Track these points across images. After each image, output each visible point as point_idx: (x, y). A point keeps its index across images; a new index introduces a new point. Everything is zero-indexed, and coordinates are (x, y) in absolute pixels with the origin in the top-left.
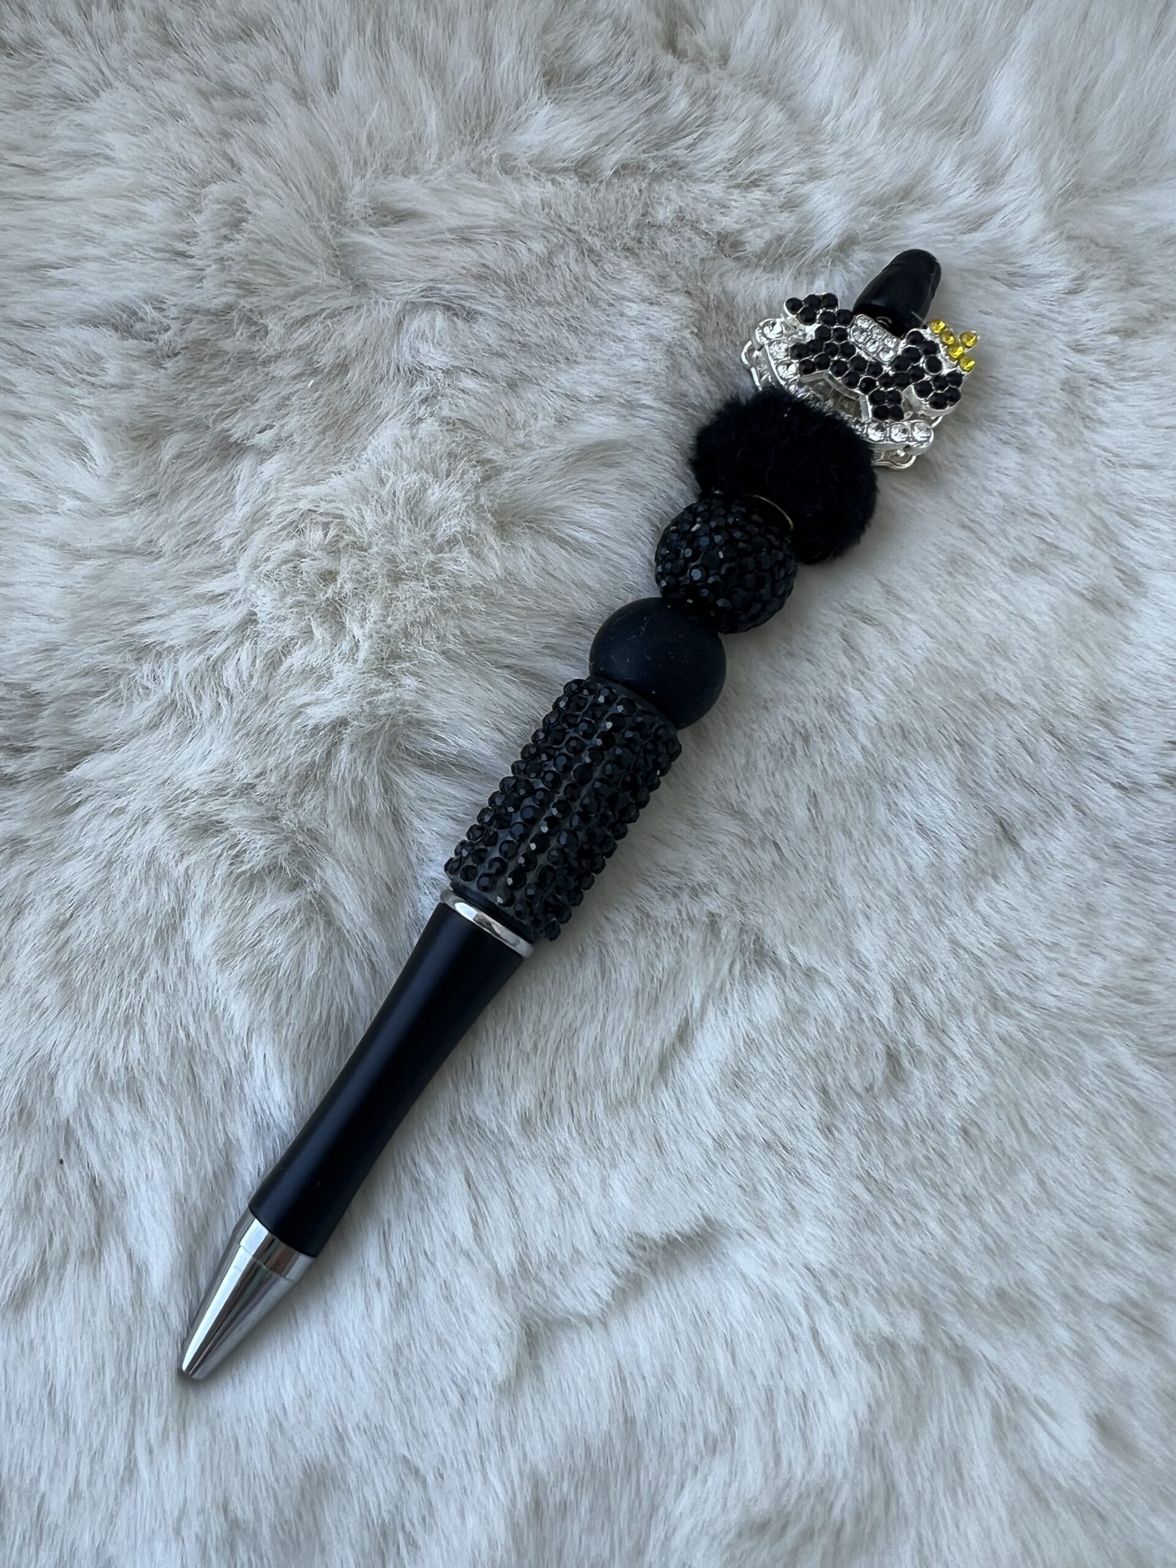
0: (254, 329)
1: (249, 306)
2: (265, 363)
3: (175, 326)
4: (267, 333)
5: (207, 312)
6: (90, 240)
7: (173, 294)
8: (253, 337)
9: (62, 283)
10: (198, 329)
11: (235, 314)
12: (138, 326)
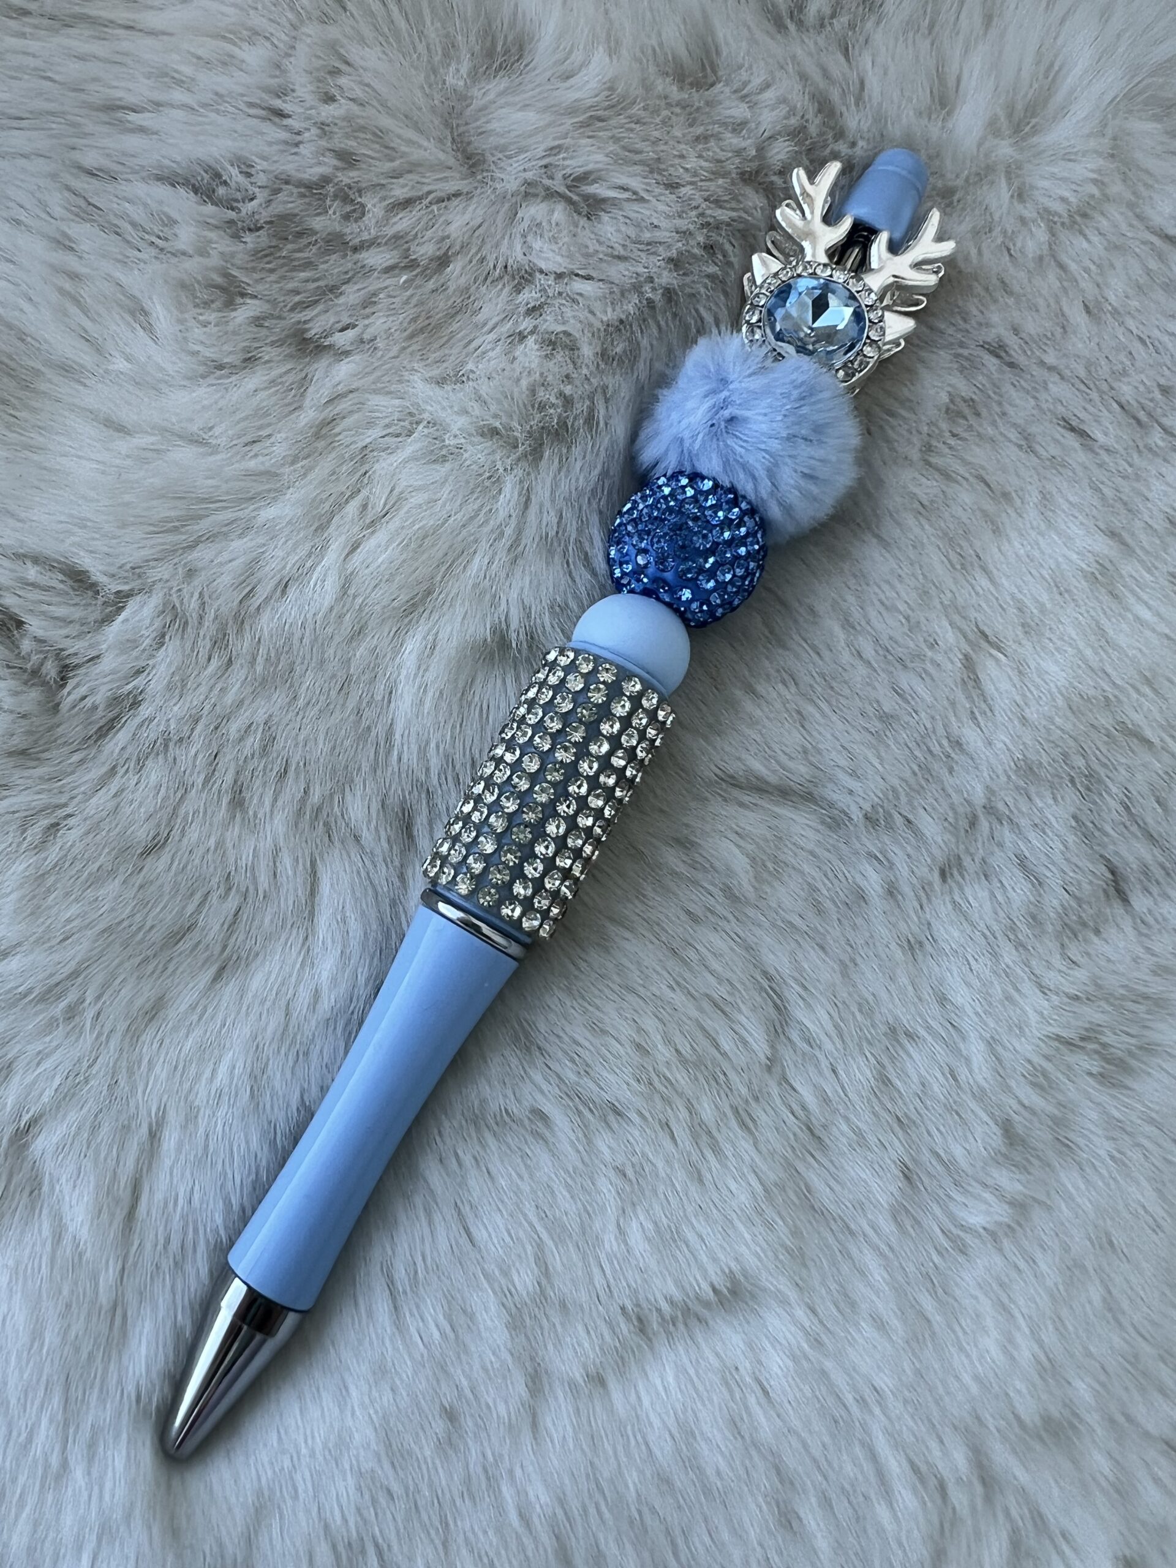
0: (349, 208)
1: (346, 181)
2: (355, 249)
3: (261, 196)
4: (363, 214)
5: (300, 184)
6: (180, 83)
7: (264, 158)
8: (347, 217)
9: (142, 130)
10: (288, 202)
11: (330, 189)
12: (221, 191)
